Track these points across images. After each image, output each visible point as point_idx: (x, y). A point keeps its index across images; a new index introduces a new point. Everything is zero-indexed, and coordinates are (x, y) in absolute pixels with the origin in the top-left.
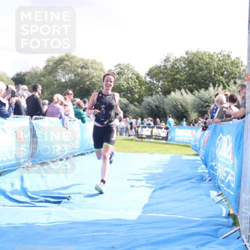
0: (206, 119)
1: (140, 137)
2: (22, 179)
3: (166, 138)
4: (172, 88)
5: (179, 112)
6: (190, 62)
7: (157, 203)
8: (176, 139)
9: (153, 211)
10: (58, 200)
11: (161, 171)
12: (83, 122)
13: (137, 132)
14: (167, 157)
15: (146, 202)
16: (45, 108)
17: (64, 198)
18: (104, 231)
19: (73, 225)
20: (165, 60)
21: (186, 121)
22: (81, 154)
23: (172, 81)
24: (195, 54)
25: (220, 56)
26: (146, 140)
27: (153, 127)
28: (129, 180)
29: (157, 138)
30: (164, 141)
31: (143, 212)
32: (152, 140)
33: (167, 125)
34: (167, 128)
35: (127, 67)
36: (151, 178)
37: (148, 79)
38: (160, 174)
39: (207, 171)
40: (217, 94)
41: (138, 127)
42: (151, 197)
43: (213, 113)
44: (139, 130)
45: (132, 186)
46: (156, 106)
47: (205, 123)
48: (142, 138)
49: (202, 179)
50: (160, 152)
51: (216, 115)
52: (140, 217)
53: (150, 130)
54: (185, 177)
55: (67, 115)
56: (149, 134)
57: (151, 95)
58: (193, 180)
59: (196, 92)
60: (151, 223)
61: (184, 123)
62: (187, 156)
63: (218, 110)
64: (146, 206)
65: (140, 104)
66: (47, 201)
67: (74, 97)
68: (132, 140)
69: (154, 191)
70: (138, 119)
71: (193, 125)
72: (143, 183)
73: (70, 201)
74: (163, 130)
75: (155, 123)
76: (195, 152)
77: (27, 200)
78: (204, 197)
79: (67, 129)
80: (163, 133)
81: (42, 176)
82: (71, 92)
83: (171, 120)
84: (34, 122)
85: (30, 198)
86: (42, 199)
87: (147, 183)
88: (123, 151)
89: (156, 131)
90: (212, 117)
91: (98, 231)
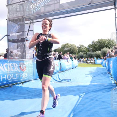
0: (105, 57)
1: (87, 63)
2: (58, 75)
3: (94, 63)
4: (95, 50)
5: (97, 56)
6: (99, 42)
7: (94, 80)
8: (97, 63)
9: (93, 83)
10: (68, 81)
11: (94, 72)
12: (72, 60)
13: (86, 62)
14: (95, 68)
15: (91, 80)
16: (63, 57)
17: (69, 80)
18: (81, 88)
19: (72, 87)
20: (92, 42)
21: (99, 58)
22: (73, 68)
23: (95, 48)
24: (101, 40)
25: (107, 40)
26: (89, 64)
27: (90, 60)
28: (86, 74)
29: (92, 63)
30: (94, 64)
31: (91, 83)
32: (91, 64)
33: (94, 59)
34: (94, 60)
35: (82, 45)
36: (91, 74)
37: (88, 48)
38: (94, 73)
39: (107, 71)
40: (108, 50)
41: (87, 60)
42: (92, 79)
43: (107, 55)
44: (87, 61)
45: (86, 76)
46: (91, 55)
47: (105, 58)
48: (88, 63)
49: (106, 73)
50: (93, 67)
51: (108, 56)
52: (90, 84)
53: (90, 61)
54: (100, 73)
55: (68, 59)
56: (90, 62)
57: (89, 52)
58: (103, 74)
59: (102, 50)
60: (93, 86)
61: (99, 59)
62: (101, 67)
63: (109, 54)
64: (91, 81)
65: (87, 54)
66: (65, 81)
67: (69, 54)
68: (85, 64)
69: (93, 77)
70: (86, 58)
71: (102, 59)
72: (89, 75)
73: (71, 81)
74: (93, 61)
75: (91, 59)
76: (102, 66)
77: (60, 81)
78: (107, 78)
79: (68, 62)
80: (93, 62)
81: (63, 75)
82: (68, 53)
83: (95, 58)
84: (60, 61)
85: (61, 80)
86: (64, 80)
87: (90, 75)
88: (83, 67)
89: (91, 61)
90: (107, 56)
91: (79, 88)
